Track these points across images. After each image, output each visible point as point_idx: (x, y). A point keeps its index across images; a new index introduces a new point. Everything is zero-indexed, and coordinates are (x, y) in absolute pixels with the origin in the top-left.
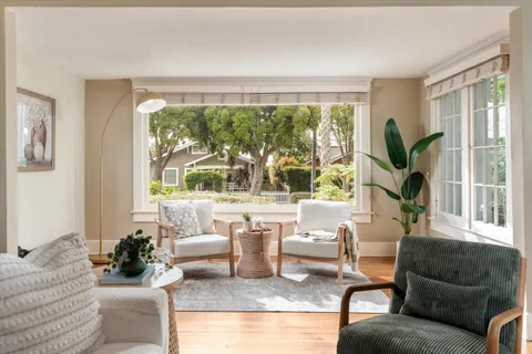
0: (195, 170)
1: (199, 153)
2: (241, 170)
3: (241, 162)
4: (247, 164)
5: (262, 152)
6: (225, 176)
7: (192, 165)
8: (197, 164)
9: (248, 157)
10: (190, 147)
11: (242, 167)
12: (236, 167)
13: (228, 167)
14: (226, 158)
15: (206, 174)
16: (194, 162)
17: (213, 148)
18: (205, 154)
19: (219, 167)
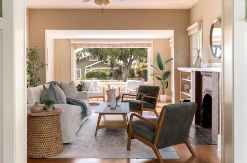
0: (91, 70)
1: (94, 60)
2: (117, 70)
3: (118, 65)
4: (121, 67)
5: (128, 60)
6: (108, 73)
7: (90, 68)
8: (92, 67)
9: (121, 62)
10: (88, 57)
11: (118, 68)
12: (115, 68)
13: (110, 68)
14: (109, 63)
15: (97, 72)
16: (91, 65)
17: (101, 58)
18: (97, 61)
19: (105, 68)
